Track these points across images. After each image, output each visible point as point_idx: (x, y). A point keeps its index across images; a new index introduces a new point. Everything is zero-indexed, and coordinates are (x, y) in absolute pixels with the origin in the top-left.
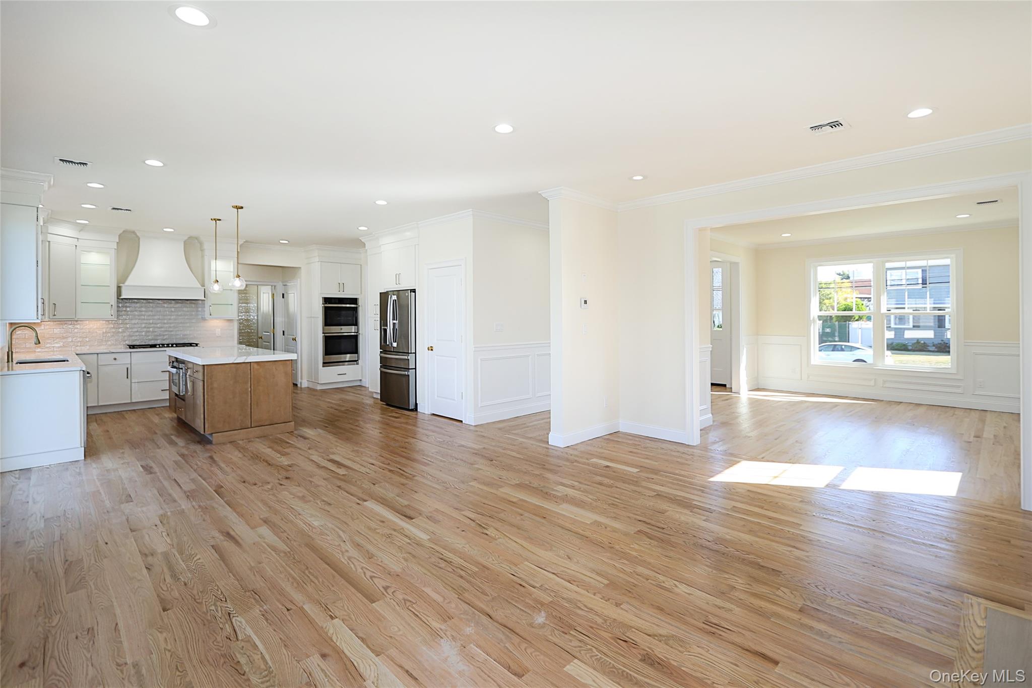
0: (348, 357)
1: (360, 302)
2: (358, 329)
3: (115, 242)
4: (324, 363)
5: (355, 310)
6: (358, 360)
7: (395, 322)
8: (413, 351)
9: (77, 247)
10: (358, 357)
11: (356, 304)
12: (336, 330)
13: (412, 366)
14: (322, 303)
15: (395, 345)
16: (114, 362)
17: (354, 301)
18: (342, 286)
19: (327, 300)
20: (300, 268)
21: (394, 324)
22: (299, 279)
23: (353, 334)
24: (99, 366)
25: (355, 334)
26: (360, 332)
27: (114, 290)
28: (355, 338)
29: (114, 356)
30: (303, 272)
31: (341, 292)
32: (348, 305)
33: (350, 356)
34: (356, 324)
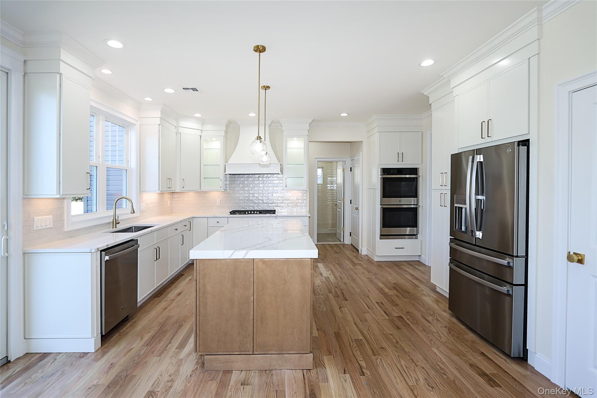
0: (408, 230)
1: (420, 173)
2: (418, 201)
3: (223, 130)
4: (381, 235)
5: (415, 180)
6: (417, 235)
7: (480, 197)
8: (522, 253)
9: (202, 137)
10: (417, 231)
11: (417, 174)
12: (394, 202)
13: (519, 278)
14: (380, 174)
15: (479, 234)
16: (217, 225)
17: (414, 171)
18: (401, 156)
19: (385, 171)
20: (362, 141)
21: (477, 201)
22: (361, 153)
23: (412, 206)
24: (209, 227)
25: (415, 206)
26: (420, 204)
27: (222, 168)
28: (414, 212)
29: (218, 220)
30: (365, 146)
31: (400, 162)
32: (408, 176)
33: (410, 229)
34: (415, 195)
